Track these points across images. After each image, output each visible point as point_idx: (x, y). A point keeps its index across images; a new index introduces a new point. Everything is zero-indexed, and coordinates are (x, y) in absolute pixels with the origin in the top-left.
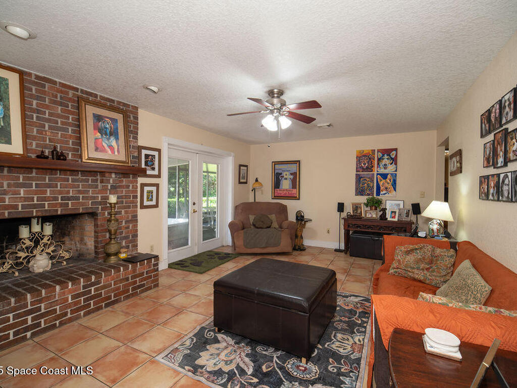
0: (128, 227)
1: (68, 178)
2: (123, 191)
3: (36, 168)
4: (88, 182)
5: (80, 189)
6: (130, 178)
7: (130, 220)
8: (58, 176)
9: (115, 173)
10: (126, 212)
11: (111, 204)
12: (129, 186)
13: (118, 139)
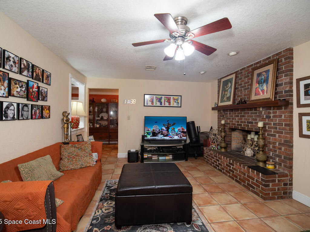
0: (280, 149)
1: (249, 112)
2: (276, 119)
3: (240, 109)
4: (257, 114)
5: (254, 118)
6: (282, 109)
7: (283, 144)
8: (246, 111)
9: (262, 107)
10: (279, 136)
11: (259, 127)
12: (282, 116)
13: (268, 83)
